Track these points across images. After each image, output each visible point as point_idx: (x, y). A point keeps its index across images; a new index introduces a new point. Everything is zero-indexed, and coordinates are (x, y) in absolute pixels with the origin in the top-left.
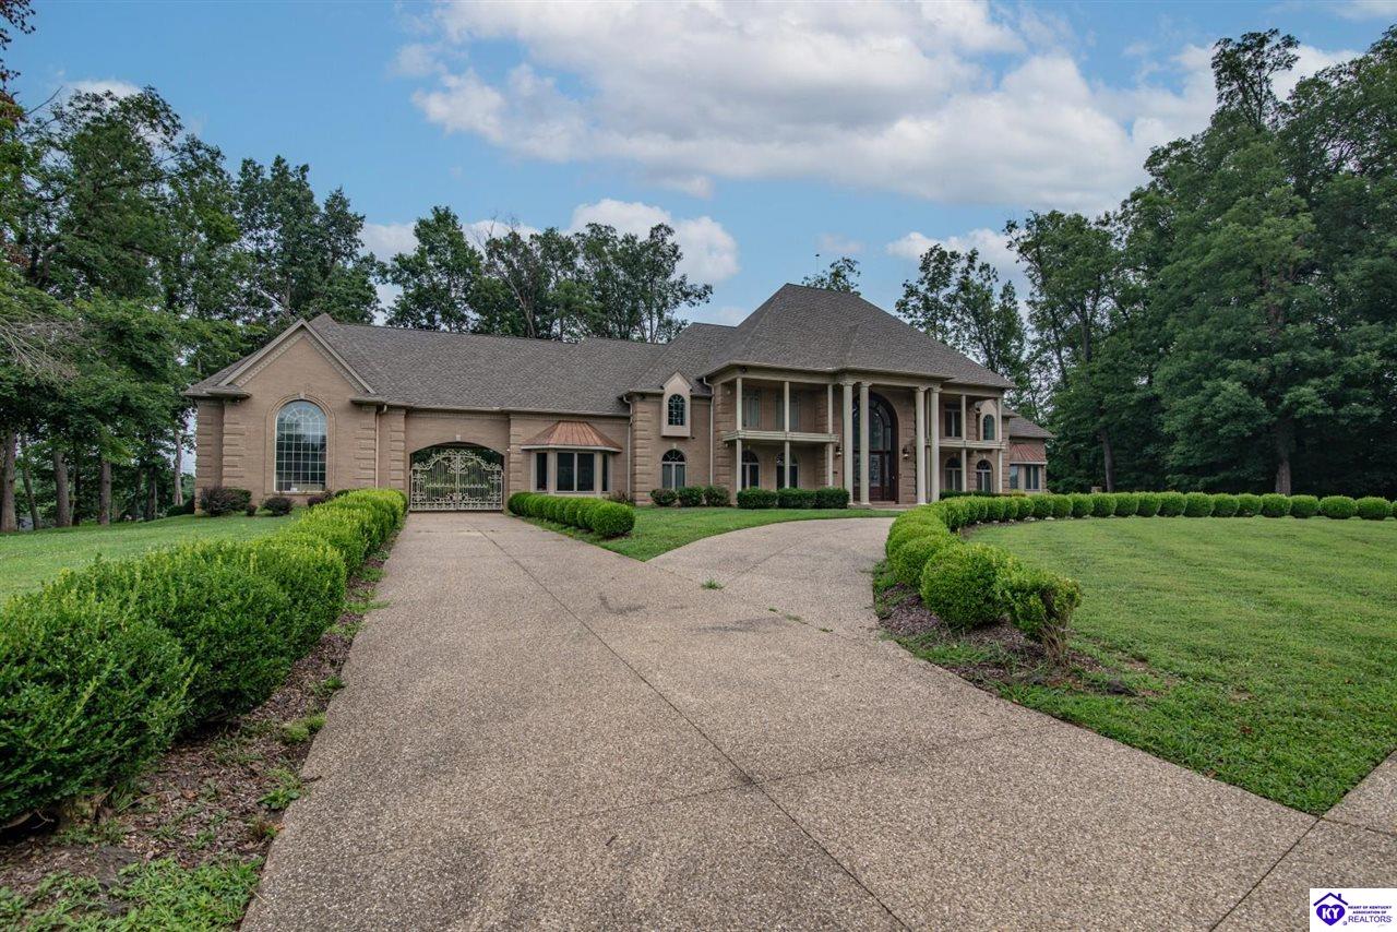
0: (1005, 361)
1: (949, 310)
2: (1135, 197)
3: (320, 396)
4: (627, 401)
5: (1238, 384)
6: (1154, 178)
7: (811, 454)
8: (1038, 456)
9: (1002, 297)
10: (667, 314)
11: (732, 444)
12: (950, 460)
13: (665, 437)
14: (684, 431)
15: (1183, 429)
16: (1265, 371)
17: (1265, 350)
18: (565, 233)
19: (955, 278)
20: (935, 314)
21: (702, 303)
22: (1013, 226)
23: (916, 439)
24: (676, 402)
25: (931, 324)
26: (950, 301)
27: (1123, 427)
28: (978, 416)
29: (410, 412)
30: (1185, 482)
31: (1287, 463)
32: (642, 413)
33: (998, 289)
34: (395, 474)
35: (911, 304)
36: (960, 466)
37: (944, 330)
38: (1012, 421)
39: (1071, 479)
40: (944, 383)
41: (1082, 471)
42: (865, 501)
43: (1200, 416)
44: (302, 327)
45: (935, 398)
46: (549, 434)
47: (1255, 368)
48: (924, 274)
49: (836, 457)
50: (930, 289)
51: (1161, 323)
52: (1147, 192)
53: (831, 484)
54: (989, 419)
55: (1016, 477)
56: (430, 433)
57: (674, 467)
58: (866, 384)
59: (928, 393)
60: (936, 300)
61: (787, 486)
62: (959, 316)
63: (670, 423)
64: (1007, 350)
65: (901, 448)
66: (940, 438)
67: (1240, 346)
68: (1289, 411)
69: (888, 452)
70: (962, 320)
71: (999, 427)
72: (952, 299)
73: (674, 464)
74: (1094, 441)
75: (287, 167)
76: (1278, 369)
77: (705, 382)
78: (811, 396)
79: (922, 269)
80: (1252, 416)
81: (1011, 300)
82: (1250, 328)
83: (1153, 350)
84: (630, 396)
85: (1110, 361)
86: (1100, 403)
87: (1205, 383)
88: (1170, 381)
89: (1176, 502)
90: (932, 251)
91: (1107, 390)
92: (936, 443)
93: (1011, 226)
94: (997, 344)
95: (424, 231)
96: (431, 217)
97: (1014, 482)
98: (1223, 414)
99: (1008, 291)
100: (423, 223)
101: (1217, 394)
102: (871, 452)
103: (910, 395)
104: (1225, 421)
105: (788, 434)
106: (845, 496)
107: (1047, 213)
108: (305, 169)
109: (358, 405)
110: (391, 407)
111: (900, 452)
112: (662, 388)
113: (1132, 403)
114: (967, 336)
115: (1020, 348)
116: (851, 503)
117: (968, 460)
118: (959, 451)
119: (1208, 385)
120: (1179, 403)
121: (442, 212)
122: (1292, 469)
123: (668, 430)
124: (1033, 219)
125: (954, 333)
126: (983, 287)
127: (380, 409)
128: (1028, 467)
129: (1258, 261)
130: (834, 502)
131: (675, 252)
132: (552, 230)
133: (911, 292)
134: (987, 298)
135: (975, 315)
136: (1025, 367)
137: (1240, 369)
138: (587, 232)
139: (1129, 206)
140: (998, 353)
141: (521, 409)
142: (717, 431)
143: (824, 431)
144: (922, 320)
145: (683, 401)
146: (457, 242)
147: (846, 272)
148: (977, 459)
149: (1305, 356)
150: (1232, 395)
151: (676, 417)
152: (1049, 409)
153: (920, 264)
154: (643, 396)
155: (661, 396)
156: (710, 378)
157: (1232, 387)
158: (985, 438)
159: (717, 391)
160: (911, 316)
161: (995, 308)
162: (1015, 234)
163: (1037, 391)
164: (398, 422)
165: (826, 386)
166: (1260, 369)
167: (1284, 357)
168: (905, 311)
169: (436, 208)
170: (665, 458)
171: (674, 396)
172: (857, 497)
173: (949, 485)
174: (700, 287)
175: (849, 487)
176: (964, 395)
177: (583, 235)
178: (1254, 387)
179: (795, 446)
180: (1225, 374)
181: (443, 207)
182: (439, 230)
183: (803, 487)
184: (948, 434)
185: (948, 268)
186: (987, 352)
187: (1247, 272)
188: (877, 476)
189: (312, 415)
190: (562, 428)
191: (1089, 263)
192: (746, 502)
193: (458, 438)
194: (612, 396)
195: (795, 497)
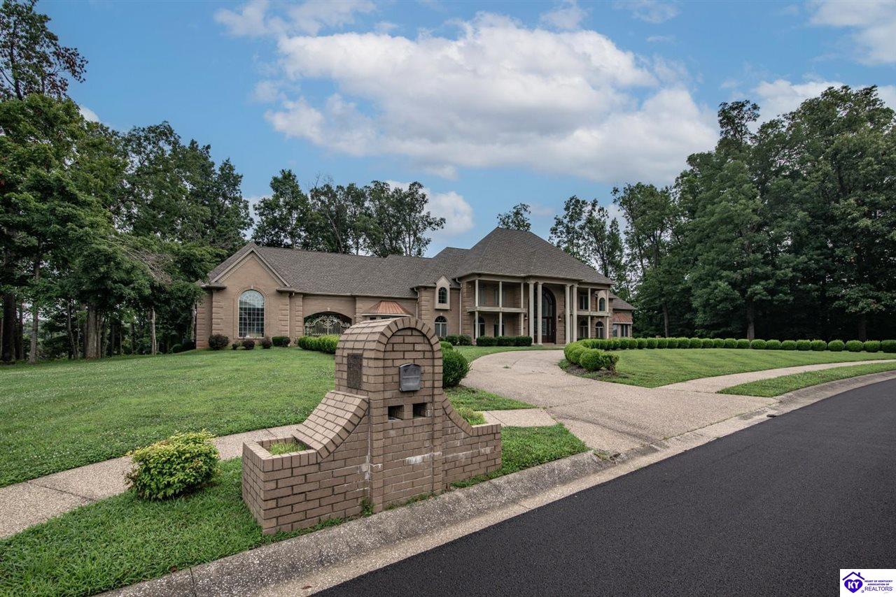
0: (612, 263)
1: (581, 234)
2: (683, 176)
3: (262, 288)
4: (415, 290)
5: (726, 283)
6: (692, 168)
7: (512, 318)
8: (628, 320)
9: (611, 227)
10: (419, 235)
11: (472, 314)
12: (582, 321)
13: (437, 310)
14: (446, 306)
15: (701, 306)
16: (739, 277)
17: (741, 266)
18: (359, 186)
19: (585, 216)
20: (573, 236)
21: (440, 229)
22: (617, 190)
23: (565, 311)
24: (443, 292)
25: (570, 241)
26: (581, 229)
27: (675, 303)
28: (597, 298)
29: (305, 296)
30: (704, 333)
31: (752, 323)
32: (424, 297)
33: (609, 223)
34: (298, 329)
35: (559, 230)
36: (587, 324)
37: (578, 246)
38: (614, 301)
39: (647, 332)
40: (580, 282)
41: (653, 327)
42: (540, 343)
43: (709, 299)
44: (253, 252)
45: (575, 290)
46: (377, 307)
47: (735, 275)
48: (567, 212)
49: (525, 320)
50: (570, 221)
51: (694, 247)
52: (689, 174)
53: (522, 334)
54: (602, 300)
55: (616, 330)
56: (315, 307)
57: (441, 325)
58: (541, 283)
59: (571, 288)
60: (574, 228)
61: (500, 335)
62: (586, 237)
63: (440, 302)
64: (614, 258)
65: (557, 315)
66: (578, 310)
67: (729, 264)
68: (751, 297)
69: (551, 318)
70: (588, 239)
71: (607, 303)
72: (582, 228)
73: (441, 323)
74: (660, 310)
75: (197, 146)
76: (746, 276)
77: (457, 281)
78: (512, 288)
79: (566, 209)
80: (733, 300)
81: (616, 229)
82: (732, 255)
83: (690, 263)
84: (418, 288)
85: (667, 268)
86: (662, 290)
87: (711, 282)
88: (695, 281)
89: (685, 342)
90: (571, 199)
91: (666, 284)
92: (575, 313)
93: (616, 191)
94: (608, 253)
95: (277, 184)
96: (280, 176)
97: (615, 333)
98: (719, 298)
99: (614, 223)
100: (275, 179)
101: (716, 288)
102: (543, 318)
103: (562, 289)
104: (720, 302)
105: (501, 309)
106: (530, 340)
107: (635, 185)
108: (208, 147)
109: (280, 293)
110: (296, 293)
111: (557, 317)
112: (435, 284)
113: (678, 291)
114: (591, 249)
115: (621, 256)
116: (533, 344)
117: (591, 322)
118: (586, 317)
119: (713, 283)
120: (699, 292)
121: (286, 173)
122: (755, 327)
123: (438, 306)
124: (627, 188)
125: (583, 247)
126: (600, 220)
127: (291, 294)
128: (622, 325)
129: (736, 222)
130: (524, 343)
131: (423, 198)
132: (353, 185)
133: (559, 223)
134: (603, 227)
135: (596, 237)
136: (624, 267)
137: (727, 276)
138: (372, 186)
139: (680, 180)
140: (608, 259)
141: (362, 294)
142: (464, 306)
143: (519, 307)
144: (566, 239)
145: (446, 291)
146: (295, 191)
147: (522, 212)
148: (596, 321)
149: (759, 270)
150: (723, 288)
151: (442, 300)
152: (635, 293)
153: (565, 206)
154: (426, 288)
155: (435, 288)
156: (460, 279)
157: (723, 285)
158: (600, 310)
159: (464, 286)
160: (559, 237)
161: (607, 233)
162: (618, 195)
163: (630, 282)
164: (299, 301)
165: (520, 284)
166: (737, 276)
167: (748, 270)
168: (556, 233)
169: (283, 171)
170: (436, 321)
171: (441, 288)
172: (536, 341)
173: (582, 335)
174: (438, 219)
175: (532, 335)
176: (590, 288)
177: (369, 187)
178: (734, 285)
179: (504, 314)
180: (721, 278)
181: (287, 170)
182: (285, 183)
183: (508, 335)
184: (581, 308)
185: (580, 210)
186: (602, 258)
187: (731, 227)
188: (546, 330)
189: (257, 298)
190: (383, 304)
191: (656, 214)
192: (481, 343)
193: (329, 310)
194: (408, 288)
195: (506, 340)
